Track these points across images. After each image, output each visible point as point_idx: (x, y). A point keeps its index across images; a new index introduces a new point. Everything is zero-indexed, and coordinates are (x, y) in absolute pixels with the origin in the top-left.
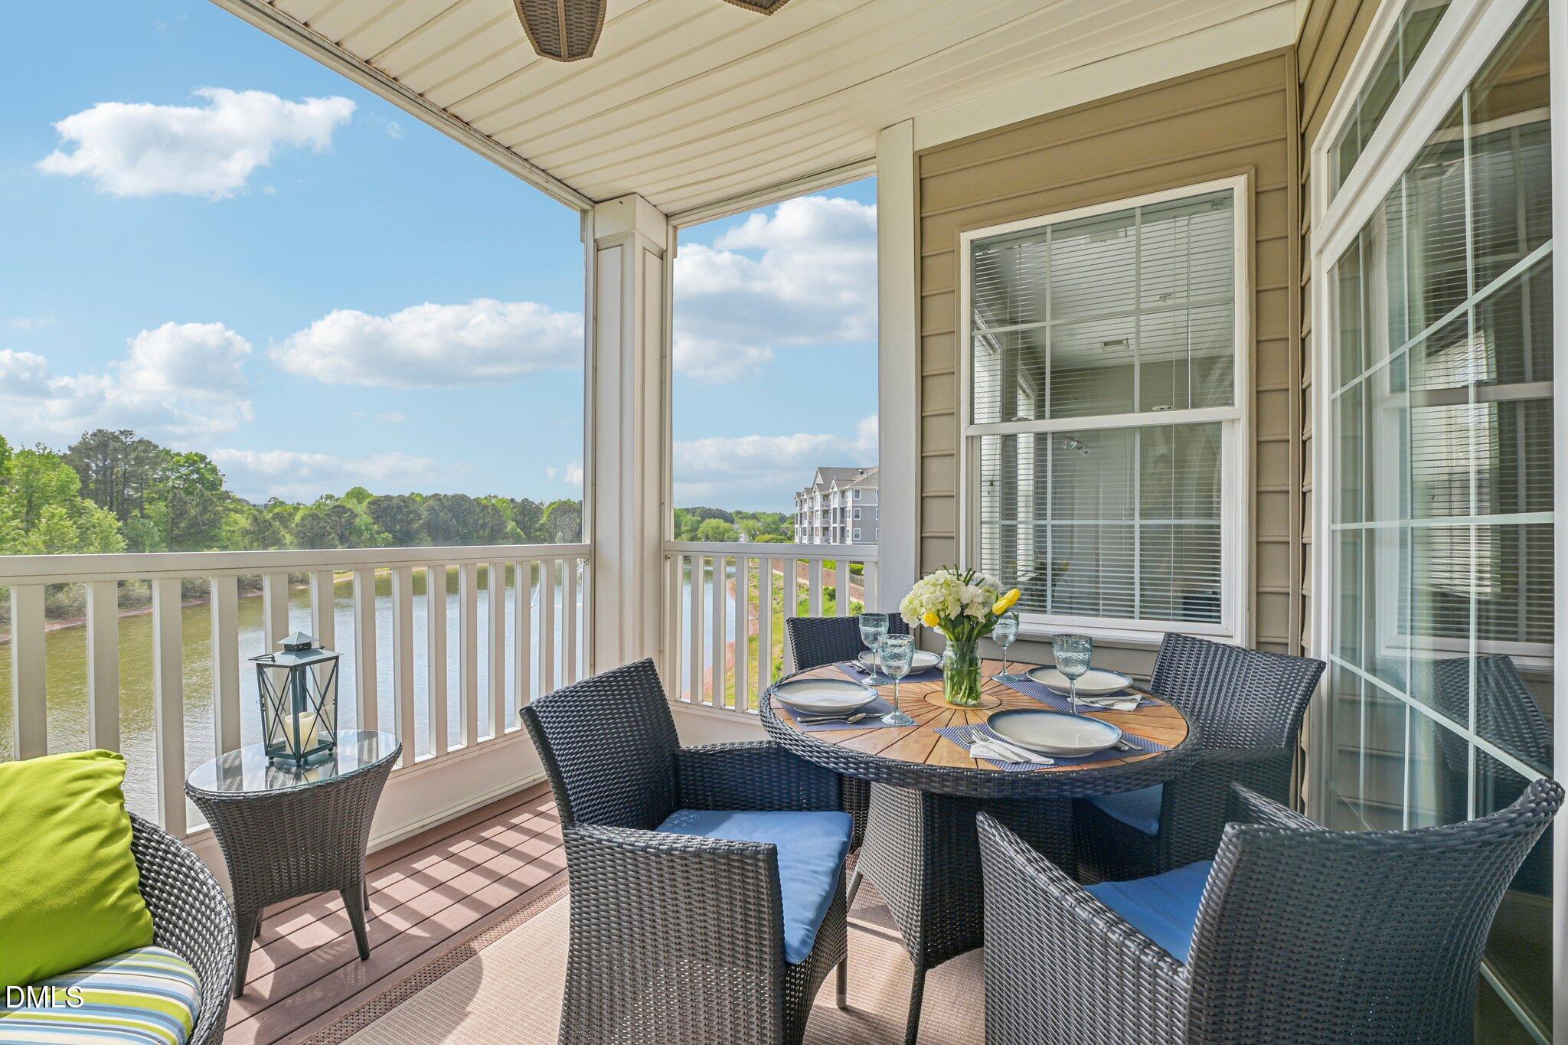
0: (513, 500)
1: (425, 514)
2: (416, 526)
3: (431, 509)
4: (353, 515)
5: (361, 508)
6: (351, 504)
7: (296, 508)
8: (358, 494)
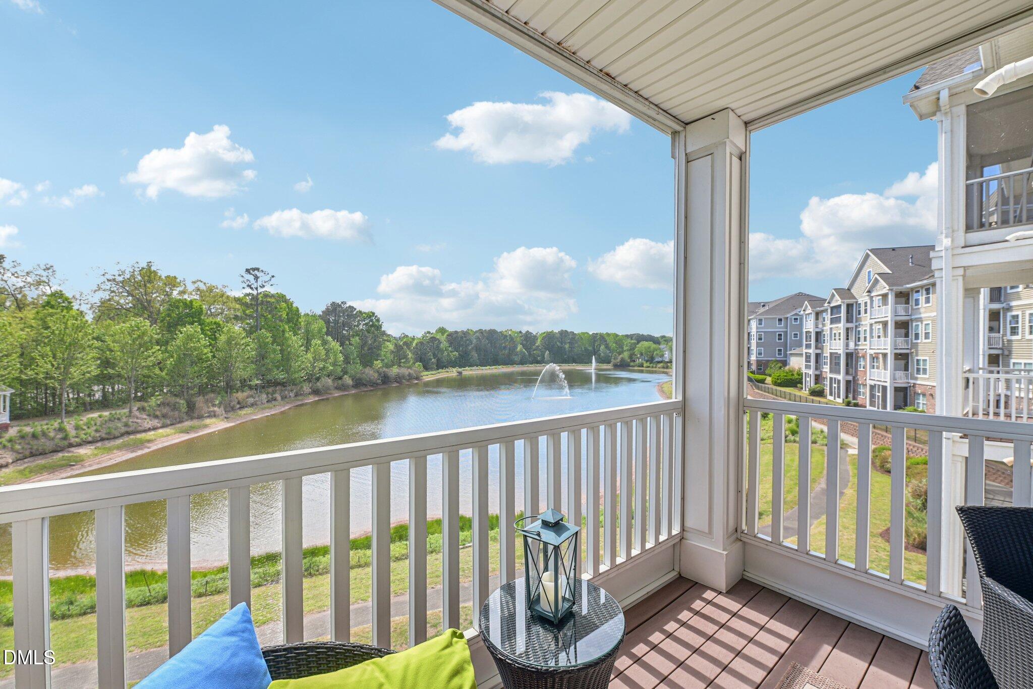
0: (520, 332)
1: (474, 341)
2: (470, 348)
3: (478, 338)
4: (440, 342)
5: (443, 338)
6: (438, 336)
7: (413, 339)
8: (442, 330)
